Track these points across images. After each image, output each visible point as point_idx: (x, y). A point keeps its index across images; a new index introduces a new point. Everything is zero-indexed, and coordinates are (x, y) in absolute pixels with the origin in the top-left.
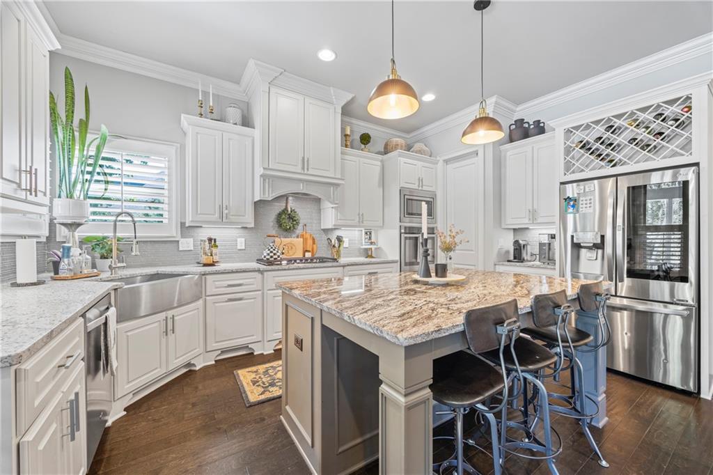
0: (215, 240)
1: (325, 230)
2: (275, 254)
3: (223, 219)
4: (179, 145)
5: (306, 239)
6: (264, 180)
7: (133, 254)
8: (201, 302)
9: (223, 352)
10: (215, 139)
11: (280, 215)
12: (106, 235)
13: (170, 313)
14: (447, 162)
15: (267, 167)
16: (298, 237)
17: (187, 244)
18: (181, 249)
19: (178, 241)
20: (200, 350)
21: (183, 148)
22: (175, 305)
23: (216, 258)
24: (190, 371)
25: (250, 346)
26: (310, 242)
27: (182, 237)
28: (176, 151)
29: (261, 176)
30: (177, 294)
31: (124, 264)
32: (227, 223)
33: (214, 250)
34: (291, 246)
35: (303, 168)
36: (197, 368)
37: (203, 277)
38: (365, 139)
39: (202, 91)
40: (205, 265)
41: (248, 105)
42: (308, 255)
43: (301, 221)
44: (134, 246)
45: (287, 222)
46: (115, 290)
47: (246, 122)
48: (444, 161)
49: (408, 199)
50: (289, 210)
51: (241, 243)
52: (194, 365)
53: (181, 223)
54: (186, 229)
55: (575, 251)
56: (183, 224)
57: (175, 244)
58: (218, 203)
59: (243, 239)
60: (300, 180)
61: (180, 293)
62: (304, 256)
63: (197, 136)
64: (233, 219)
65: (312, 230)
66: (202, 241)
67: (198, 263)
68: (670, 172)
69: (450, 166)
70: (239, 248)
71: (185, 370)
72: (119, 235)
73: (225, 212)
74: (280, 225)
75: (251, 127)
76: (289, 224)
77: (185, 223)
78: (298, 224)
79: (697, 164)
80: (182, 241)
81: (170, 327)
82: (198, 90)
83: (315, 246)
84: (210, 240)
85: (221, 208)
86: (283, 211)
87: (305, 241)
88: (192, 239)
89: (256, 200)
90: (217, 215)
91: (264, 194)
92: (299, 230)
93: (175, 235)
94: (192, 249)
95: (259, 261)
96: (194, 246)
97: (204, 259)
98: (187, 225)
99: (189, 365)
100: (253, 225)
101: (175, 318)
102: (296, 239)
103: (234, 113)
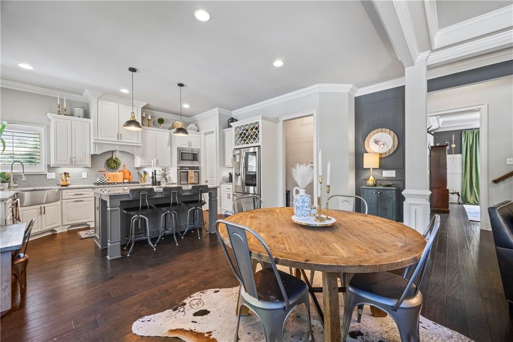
0: (68, 174)
1: (137, 168)
2: (103, 180)
3: (73, 163)
4: (46, 126)
5: (125, 173)
6: (95, 145)
7: (23, 180)
8: (59, 202)
9: (72, 226)
10: (67, 125)
11: (108, 161)
12: (4, 171)
13: (43, 206)
14: (205, 134)
15: (97, 139)
16: (120, 172)
17: (51, 175)
18: (48, 178)
19: (46, 175)
20: (60, 224)
21: (48, 128)
22: (44, 202)
23: (69, 183)
24: (54, 234)
25: (88, 223)
26: (127, 174)
27: (49, 172)
28: (45, 129)
29: (94, 143)
30: (45, 197)
31: (17, 185)
32: (74, 165)
33: (68, 179)
34: (116, 176)
35: (118, 138)
36: (58, 232)
37: (61, 191)
38: (161, 121)
39: (60, 98)
40: (62, 186)
41: (88, 105)
42: (126, 181)
43: (121, 164)
44: (23, 177)
45: (112, 164)
46: (17, 194)
47: (86, 115)
48: (204, 133)
49: (182, 153)
50: (114, 158)
51: (84, 175)
52: (56, 231)
53: (48, 165)
54: (50, 168)
55: (236, 176)
56: (49, 166)
57: (44, 176)
58: (69, 155)
59: (86, 173)
60: (117, 145)
61: (47, 197)
62: (124, 181)
63: (57, 124)
64: (78, 163)
65: (129, 168)
66: (60, 174)
67: (58, 185)
68: (252, 148)
69: (207, 136)
70: (83, 177)
71: (50, 233)
72: (14, 171)
73: (74, 160)
74: (109, 166)
75: (88, 118)
76: (114, 165)
77: (50, 165)
78: (119, 165)
79: (259, 146)
80: (48, 174)
81: (43, 211)
82: (57, 98)
83: (131, 176)
84: (65, 174)
85: (71, 158)
86: (110, 159)
87: (124, 174)
88: (54, 174)
89: (92, 153)
90: (69, 161)
91: (95, 151)
92: (121, 168)
93: (44, 171)
94: (55, 178)
95: (95, 184)
96: (56, 176)
97: (62, 183)
98: (51, 166)
99: (52, 230)
100: (90, 166)
101: (46, 208)
102: (119, 173)
103: (79, 111)
